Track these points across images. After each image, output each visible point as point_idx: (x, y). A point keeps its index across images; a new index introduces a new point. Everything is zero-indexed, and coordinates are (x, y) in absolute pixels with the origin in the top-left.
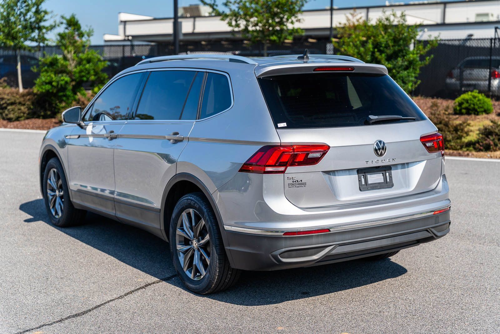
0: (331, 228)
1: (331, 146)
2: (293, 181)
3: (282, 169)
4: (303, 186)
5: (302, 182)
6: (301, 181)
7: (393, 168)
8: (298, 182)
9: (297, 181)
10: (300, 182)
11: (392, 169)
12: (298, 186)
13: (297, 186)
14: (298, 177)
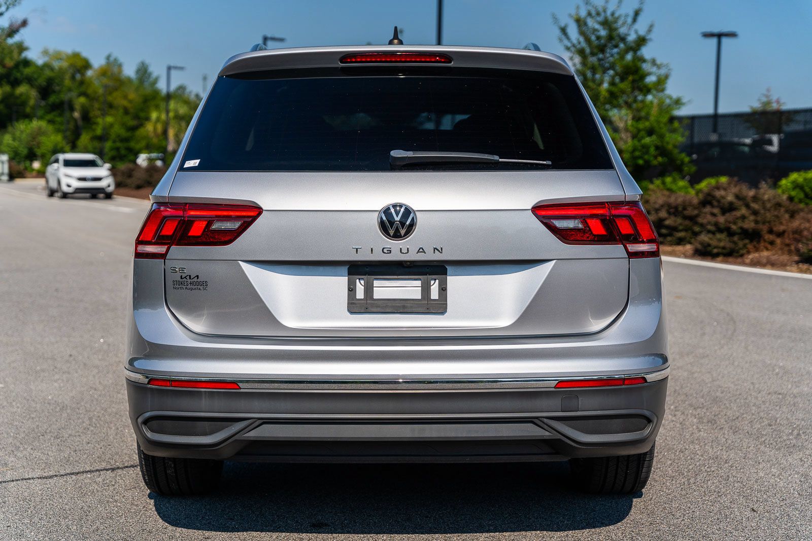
0: (241, 382)
1: (264, 209)
2: (181, 276)
3: (161, 249)
4: (201, 288)
5: (199, 280)
6: (198, 276)
7: (449, 269)
8: (190, 278)
9: (188, 277)
10: (195, 279)
11: (448, 273)
12: (192, 287)
13: (189, 286)
14: (192, 269)
